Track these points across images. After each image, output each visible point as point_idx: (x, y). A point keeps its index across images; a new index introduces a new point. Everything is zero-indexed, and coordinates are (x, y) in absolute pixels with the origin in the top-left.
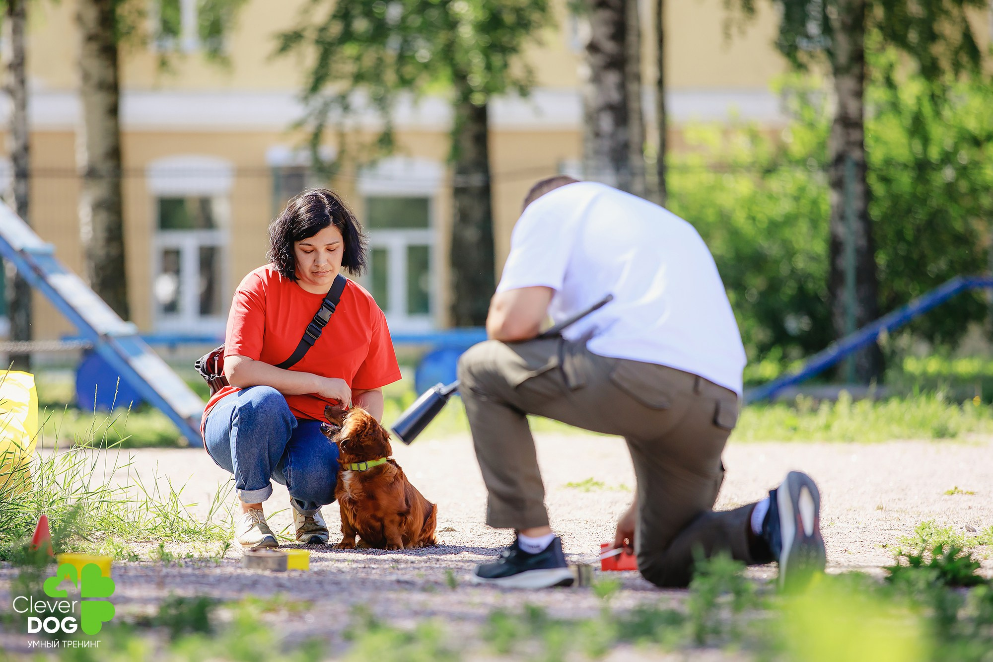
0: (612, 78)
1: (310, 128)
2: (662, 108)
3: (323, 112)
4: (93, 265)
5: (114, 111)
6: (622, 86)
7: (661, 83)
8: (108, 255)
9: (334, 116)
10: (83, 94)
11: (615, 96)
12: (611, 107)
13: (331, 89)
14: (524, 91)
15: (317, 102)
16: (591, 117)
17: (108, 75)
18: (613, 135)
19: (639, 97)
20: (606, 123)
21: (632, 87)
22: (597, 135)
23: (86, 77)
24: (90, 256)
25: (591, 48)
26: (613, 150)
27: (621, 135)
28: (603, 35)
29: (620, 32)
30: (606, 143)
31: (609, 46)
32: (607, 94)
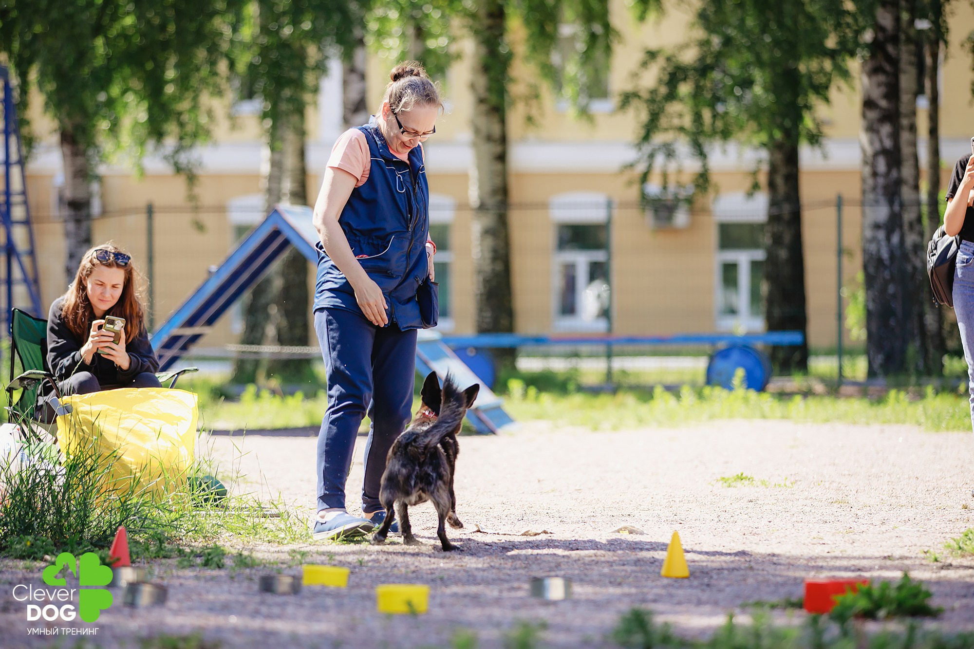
0: (886, 129)
1: (641, 168)
3: (651, 156)
4: (481, 279)
5: (502, 158)
6: (895, 136)
7: (934, 131)
8: (493, 270)
9: (660, 159)
10: (475, 145)
11: (888, 143)
12: (884, 152)
13: (658, 138)
14: (814, 140)
15: (647, 149)
16: (869, 160)
17: (496, 130)
18: (887, 174)
19: (913, 143)
20: (882, 165)
21: (905, 136)
22: (875, 174)
23: (477, 131)
24: (479, 272)
25: (869, 104)
26: (886, 188)
27: (894, 174)
28: (877, 94)
29: (893, 92)
30: (881, 181)
31: (883, 103)
32: (881, 141)
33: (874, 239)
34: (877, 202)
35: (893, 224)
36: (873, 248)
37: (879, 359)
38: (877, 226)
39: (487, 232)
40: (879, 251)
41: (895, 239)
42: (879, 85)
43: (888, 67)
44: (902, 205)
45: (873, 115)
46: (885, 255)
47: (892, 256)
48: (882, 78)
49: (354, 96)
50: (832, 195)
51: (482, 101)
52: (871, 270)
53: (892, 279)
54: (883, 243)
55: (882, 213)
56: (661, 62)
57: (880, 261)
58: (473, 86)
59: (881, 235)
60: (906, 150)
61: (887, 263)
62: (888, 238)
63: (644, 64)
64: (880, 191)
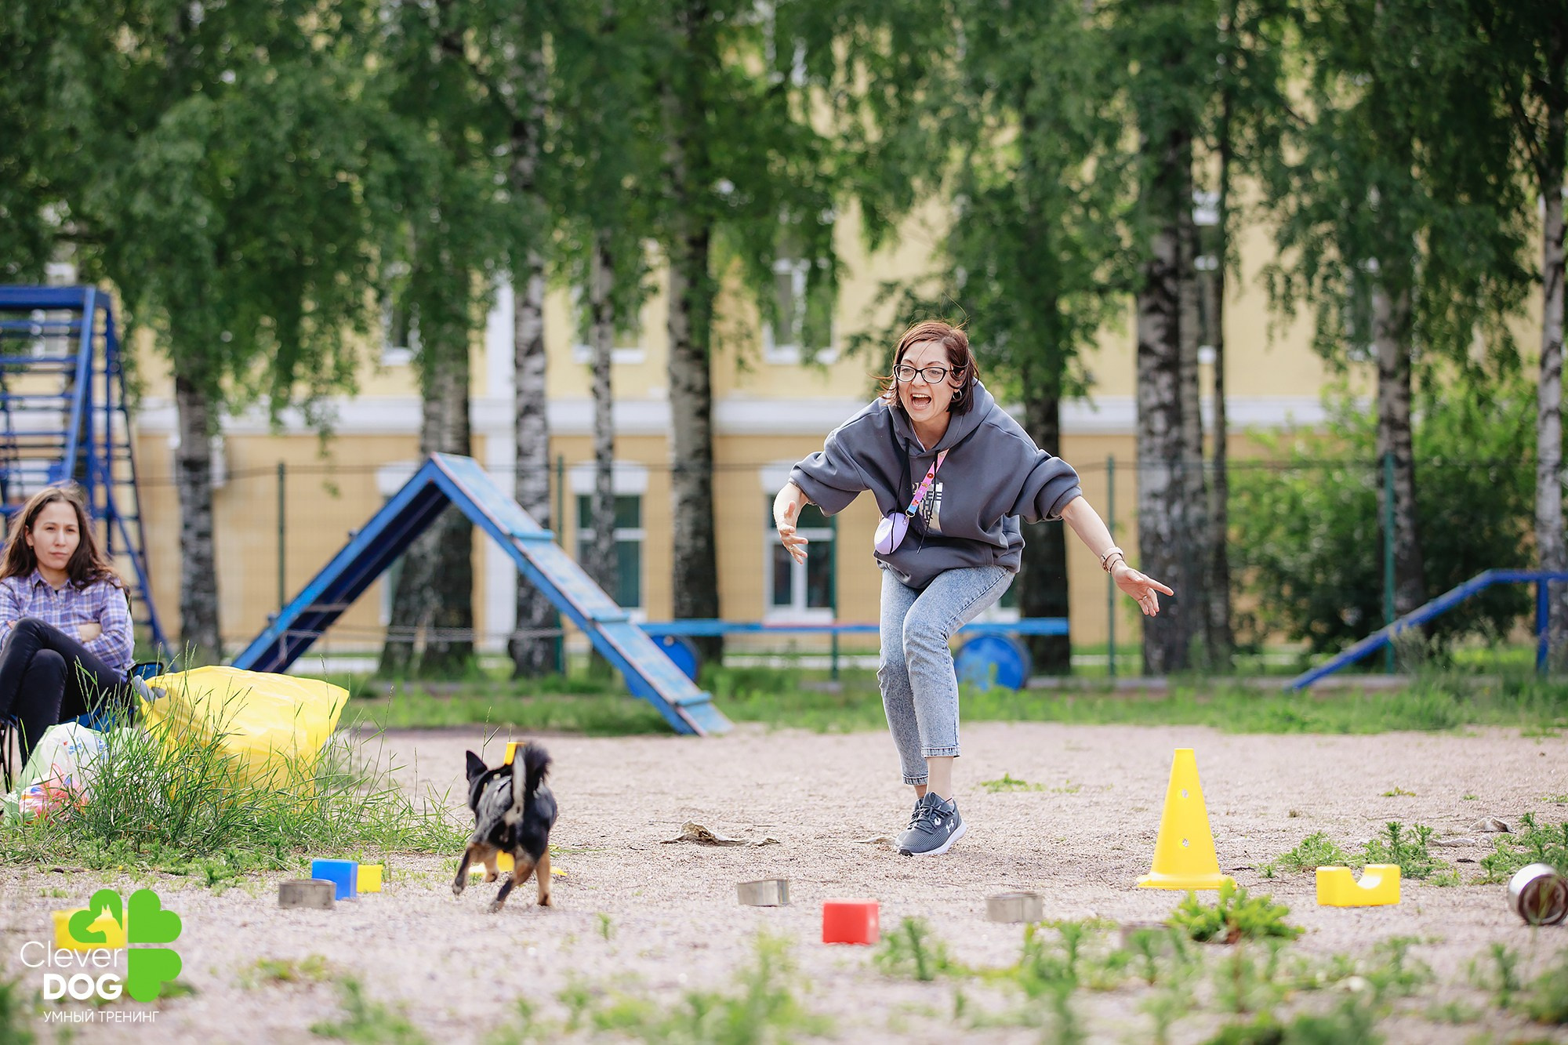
0: (1165, 379)
2: (1221, 409)
4: (679, 557)
5: (705, 413)
6: (1176, 386)
7: (1219, 385)
8: (694, 547)
10: (672, 397)
11: (1167, 397)
12: (1163, 406)
14: (1079, 391)
16: (1144, 415)
17: (698, 379)
18: (1166, 433)
19: (1196, 398)
20: (1159, 422)
21: (1187, 389)
22: (1150, 433)
23: (675, 381)
24: (677, 548)
25: (1144, 349)
26: (1166, 447)
27: (1175, 433)
28: (1154, 337)
29: (1172, 336)
30: (1159, 441)
31: (1161, 348)
32: (1159, 394)
33: (1150, 511)
34: (1153, 465)
35: (1174, 492)
36: (1149, 521)
37: (1157, 655)
38: (1155, 496)
39: (685, 502)
40: (1156, 526)
41: (1176, 510)
42: (1157, 326)
43: (1166, 306)
44: (1184, 469)
45: (1150, 362)
46: (1164, 528)
47: (1173, 532)
48: (1158, 318)
49: (528, 334)
50: (1103, 459)
51: (680, 344)
52: (1148, 548)
53: (1173, 560)
54: (1162, 517)
55: (1160, 479)
56: (898, 295)
57: (1158, 537)
58: (670, 327)
59: (1160, 505)
60: (1188, 406)
61: (1165, 539)
62: (1168, 511)
63: (880, 299)
64: (1158, 453)
